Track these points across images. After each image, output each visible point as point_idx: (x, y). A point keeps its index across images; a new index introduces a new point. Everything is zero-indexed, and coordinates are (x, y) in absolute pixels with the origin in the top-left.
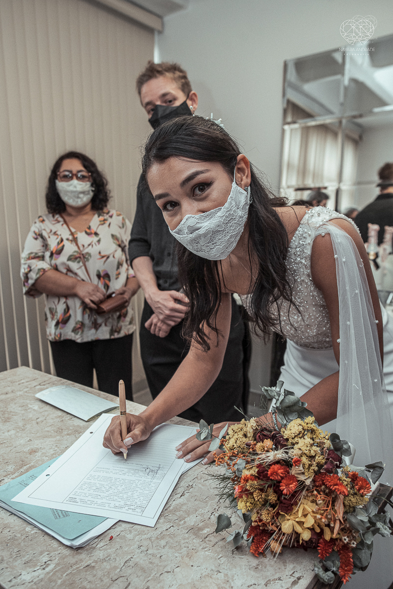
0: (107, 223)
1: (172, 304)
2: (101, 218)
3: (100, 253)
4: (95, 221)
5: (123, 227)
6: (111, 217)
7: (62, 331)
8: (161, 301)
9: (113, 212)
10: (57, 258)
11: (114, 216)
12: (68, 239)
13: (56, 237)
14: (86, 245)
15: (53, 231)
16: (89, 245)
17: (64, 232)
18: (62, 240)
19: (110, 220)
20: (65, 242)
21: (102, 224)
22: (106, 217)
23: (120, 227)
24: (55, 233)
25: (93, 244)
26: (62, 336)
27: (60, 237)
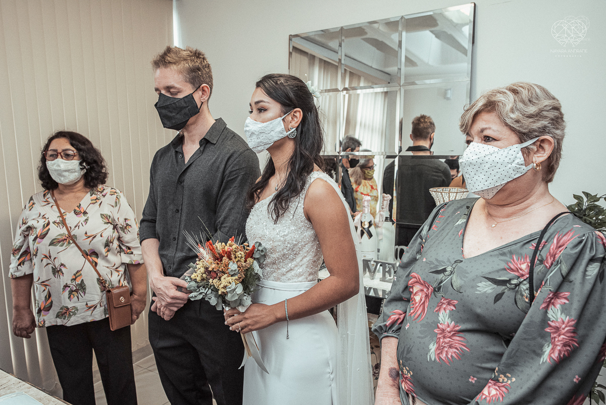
0: (99, 202)
1: (174, 293)
2: (94, 196)
3: (86, 233)
4: (86, 199)
5: (116, 206)
6: (104, 196)
7: (45, 318)
8: (162, 288)
9: (108, 191)
10: (39, 243)
11: (108, 195)
12: (54, 222)
13: (44, 220)
14: (73, 228)
15: (42, 215)
16: (76, 227)
17: (53, 214)
18: (48, 224)
19: (102, 199)
20: (52, 226)
21: (94, 203)
22: (99, 195)
23: (112, 206)
24: (44, 217)
25: (80, 224)
26: (46, 322)
27: (47, 222)
